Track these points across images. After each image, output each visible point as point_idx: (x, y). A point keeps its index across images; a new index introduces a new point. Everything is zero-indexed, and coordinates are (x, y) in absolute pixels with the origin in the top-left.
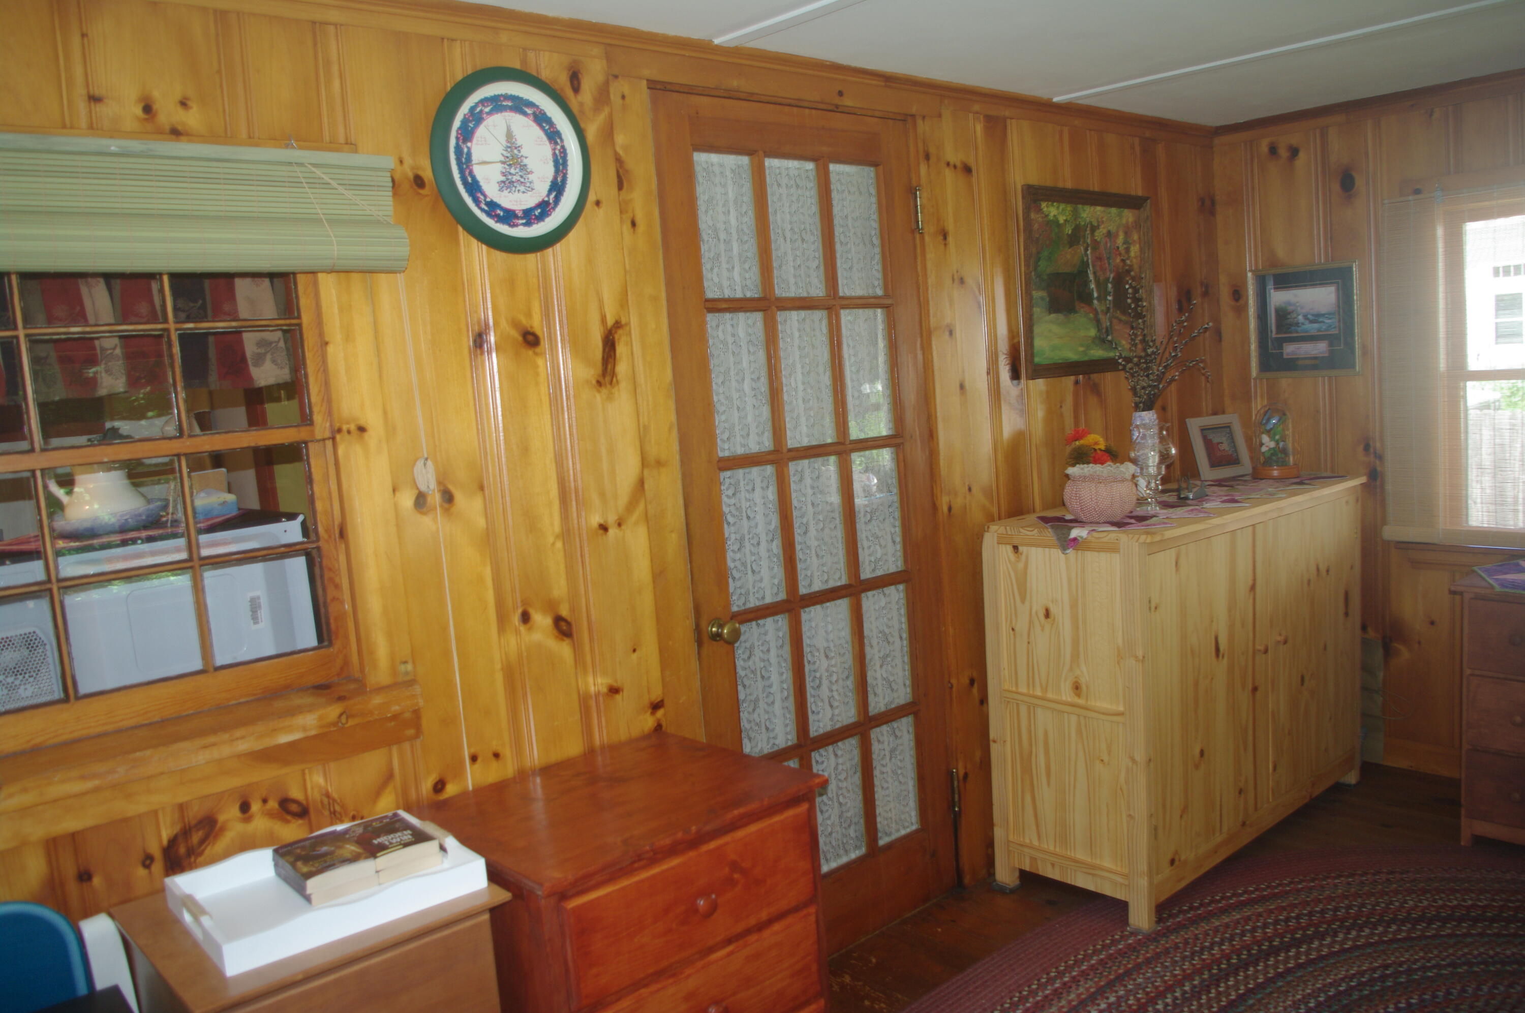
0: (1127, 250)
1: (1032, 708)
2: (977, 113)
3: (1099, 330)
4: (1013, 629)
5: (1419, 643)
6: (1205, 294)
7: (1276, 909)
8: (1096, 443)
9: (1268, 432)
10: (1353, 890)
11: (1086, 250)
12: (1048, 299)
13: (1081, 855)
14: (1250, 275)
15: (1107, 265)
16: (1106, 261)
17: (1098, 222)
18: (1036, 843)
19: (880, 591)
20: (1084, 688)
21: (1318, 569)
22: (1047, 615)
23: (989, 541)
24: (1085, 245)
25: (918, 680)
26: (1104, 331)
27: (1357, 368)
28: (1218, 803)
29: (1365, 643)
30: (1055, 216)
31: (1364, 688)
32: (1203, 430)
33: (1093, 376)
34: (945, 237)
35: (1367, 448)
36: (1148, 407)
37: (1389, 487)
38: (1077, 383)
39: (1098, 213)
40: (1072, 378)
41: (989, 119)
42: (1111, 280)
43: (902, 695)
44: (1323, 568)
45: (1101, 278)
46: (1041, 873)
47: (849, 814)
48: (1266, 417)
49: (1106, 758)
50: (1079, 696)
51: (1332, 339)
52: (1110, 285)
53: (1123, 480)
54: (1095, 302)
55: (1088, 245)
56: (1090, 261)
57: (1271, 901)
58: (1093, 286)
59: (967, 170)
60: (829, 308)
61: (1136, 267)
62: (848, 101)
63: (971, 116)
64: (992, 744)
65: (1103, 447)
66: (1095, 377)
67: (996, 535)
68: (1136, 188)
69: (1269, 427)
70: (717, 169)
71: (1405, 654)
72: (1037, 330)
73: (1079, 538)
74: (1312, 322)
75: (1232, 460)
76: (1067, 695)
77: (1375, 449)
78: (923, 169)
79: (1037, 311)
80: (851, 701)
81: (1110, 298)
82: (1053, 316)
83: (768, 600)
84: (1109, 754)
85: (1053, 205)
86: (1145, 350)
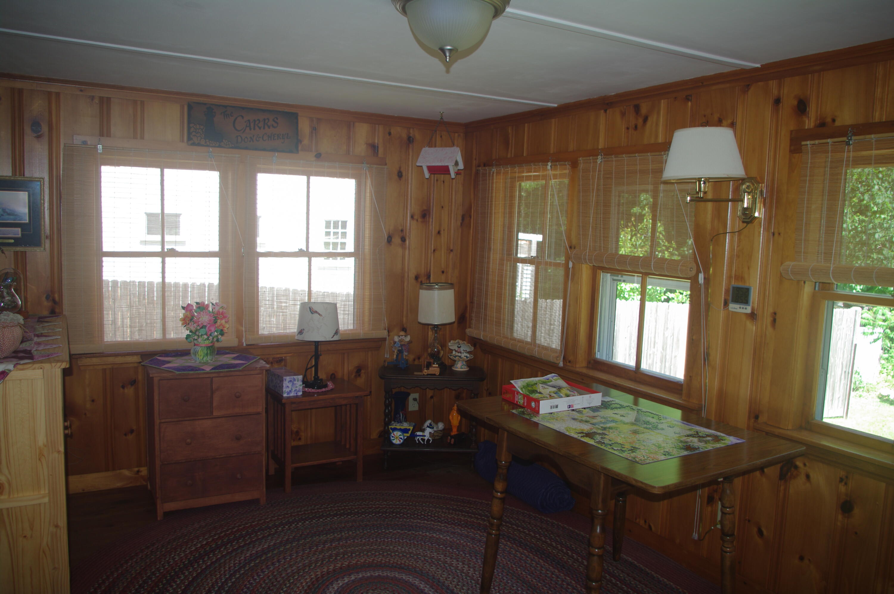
5: (85, 414)
35: (48, 297)
51: (24, 227)
73: (7, 371)
74: (9, 214)
77: (53, 297)
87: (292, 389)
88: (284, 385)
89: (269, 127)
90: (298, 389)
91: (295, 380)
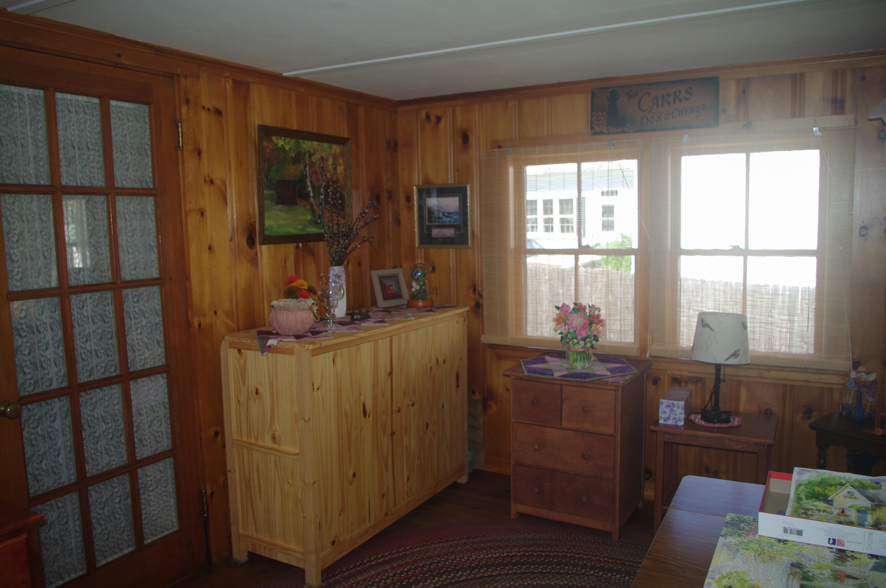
0: (335, 169)
1: (250, 451)
2: (227, 77)
3: (314, 216)
4: (239, 401)
5: (501, 401)
6: (390, 197)
7: (397, 566)
8: (302, 285)
9: (417, 280)
10: (444, 551)
11: (305, 167)
12: (276, 196)
13: (279, 542)
14: (415, 188)
15: (321, 177)
16: (320, 175)
17: (314, 151)
18: (255, 535)
19: (148, 378)
20: (278, 437)
21: (437, 361)
22: (257, 393)
23: (224, 346)
24: (305, 164)
25: (174, 435)
26: (317, 216)
27: (469, 244)
28: (367, 504)
29: (471, 402)
30: (282, 145)
31: (470, 427)
32: (380, 278)
33: (308, 244)
34: (200, 153)
35: (474, 290)
36: (339, 263)
37: (485, 313)
38: (297, 247)
39: (315, 145)
40: (295, 244)
41: (235, 82)
42: (323, 186)
43: (166, 444)
44: (441, 360)
45: (316, 185)
46: (258, 553)
47: (123, 525)
48: (415, 272)
49: (290, 482)
50: (275, 443)
51: (456, 227)
52: (322, 190)
53: (304, 310)
54: (312, 199)
55: (306, 165)
56: (308, 174)
57: (396, 561)
58: (310, 189)
59: (218, 112)
60: (107, 195)
61: (341, 179)
62: (125, 61)
63: (223, 79)
64: (228, 473)
65: (306, 288)
66: (311, 244)
67: (228, 342)
68: (344, 133)
69: (416, 277)
70: (16, 97)
71: (494, 408)
72: (266, 214)
73: (272, 346)
74: (447, 217)
75: (399, 296)
76: (269, 443)
77: (478, 291)
78: (184, 109)
79: (267, 203)
80: (124, 451)
81: (322, 197)
82: (280, 206)
83: (55, 386)
84: (292, 479)
85: (281, 139)
86: (338, 229)
87: (670, 416)
88: (660, 410)
89: (680, 101)
90: (677, 417)
91: (674, 405)
